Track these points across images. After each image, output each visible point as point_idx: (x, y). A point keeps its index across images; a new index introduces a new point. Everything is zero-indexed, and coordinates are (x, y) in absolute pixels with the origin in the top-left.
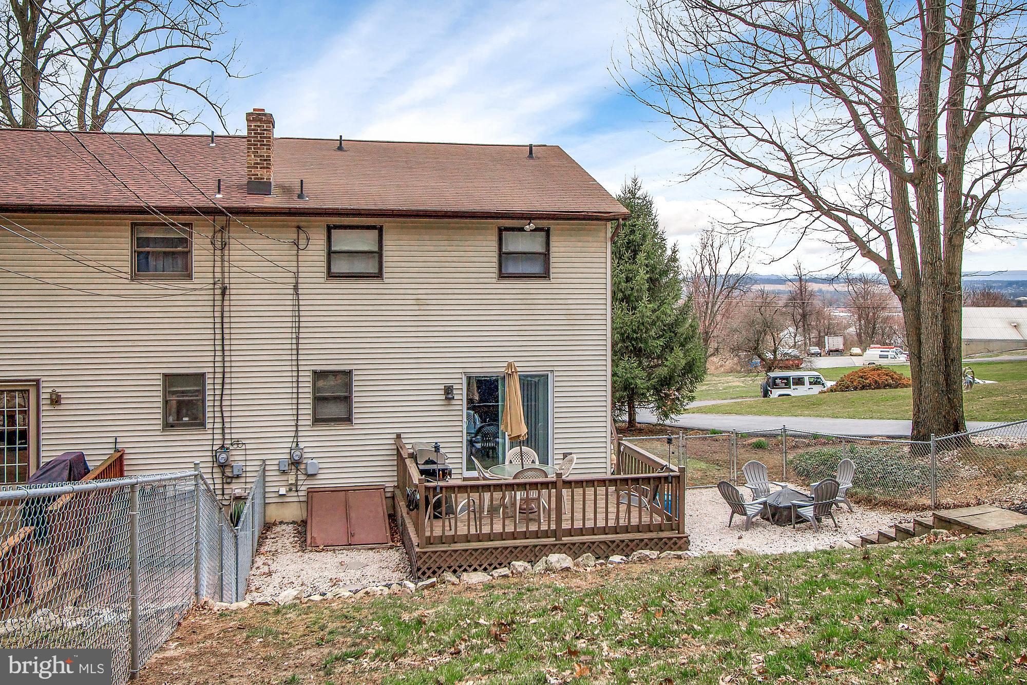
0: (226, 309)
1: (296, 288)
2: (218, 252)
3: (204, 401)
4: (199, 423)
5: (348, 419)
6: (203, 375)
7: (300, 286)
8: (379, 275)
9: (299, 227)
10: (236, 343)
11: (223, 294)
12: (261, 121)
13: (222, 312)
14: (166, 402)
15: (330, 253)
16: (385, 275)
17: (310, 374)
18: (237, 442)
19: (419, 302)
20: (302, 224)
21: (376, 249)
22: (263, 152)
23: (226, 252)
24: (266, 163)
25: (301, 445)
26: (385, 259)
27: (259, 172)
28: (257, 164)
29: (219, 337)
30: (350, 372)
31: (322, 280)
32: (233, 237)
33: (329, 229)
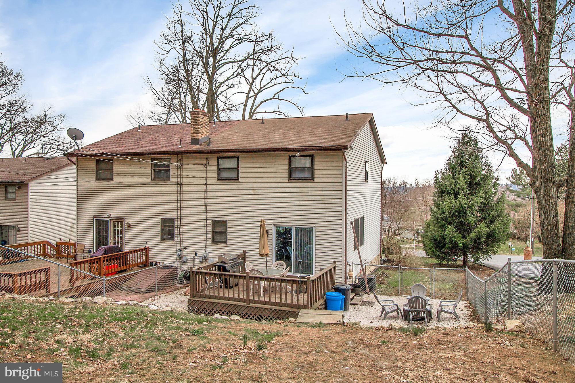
0: (182, 193)
1: (206, 184)
2: (179, 169)
3: (174, 230)
4: (172, 239)
5: (225, 242)
6: (173, 219)
7: (208, 183)
8: (237, 179)
9: (207, 158)
10: (185, 207)
11: (181, 187)
12: (195, 114)
13: (180, 194)
14: (162, 230)
15: (219, 170)
16: (240, 179)
17: (211, 221)
18: (185, 248)
19: (254, 191)
20: (208, 157)
21: (236, 167)
22: (196, 127)
23: (181, 169)
24: (197, 132)
25: (208, 252)
26: (240, 171)
27: (195, 136)
28: (195, 132)
29: (179, 204)
30: (226, 221)
31: (216, 181)
32: (184, 163)
33: (218, 158)
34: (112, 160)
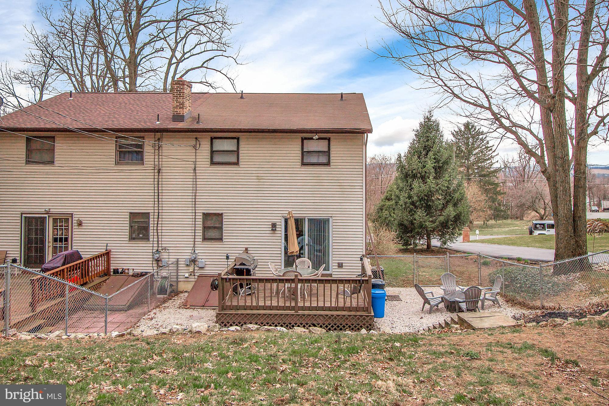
0: (160, 180)
1: (195, 170)
2: (157, 151)
3: (149, 226)
4: (146, 238)
5: (221, 239)
6: (149, 213)
7: (197, 169)
8: (237, 163)
9: (196, 138)
10: (165, 198)
11: (159, 172)
12: (179, 84)
13: (158, 181)
14: (131, 227)
15: (212, 152)
16: (240, 163)
18: (165, 249)
19: (258, 178)
20: (198, 136)
21: (236, 149)
22: (180, 100)
23: (160, 151)
24: (182, 106)
25: (197, 252)
26: (240, 155)
27: (179, 110)
28: (178, 106)
29: (156, 194)
30: (222, 214)
31: (208, 166)
32: (164, 143)
33: (212, 139)
34: (54, 137)
